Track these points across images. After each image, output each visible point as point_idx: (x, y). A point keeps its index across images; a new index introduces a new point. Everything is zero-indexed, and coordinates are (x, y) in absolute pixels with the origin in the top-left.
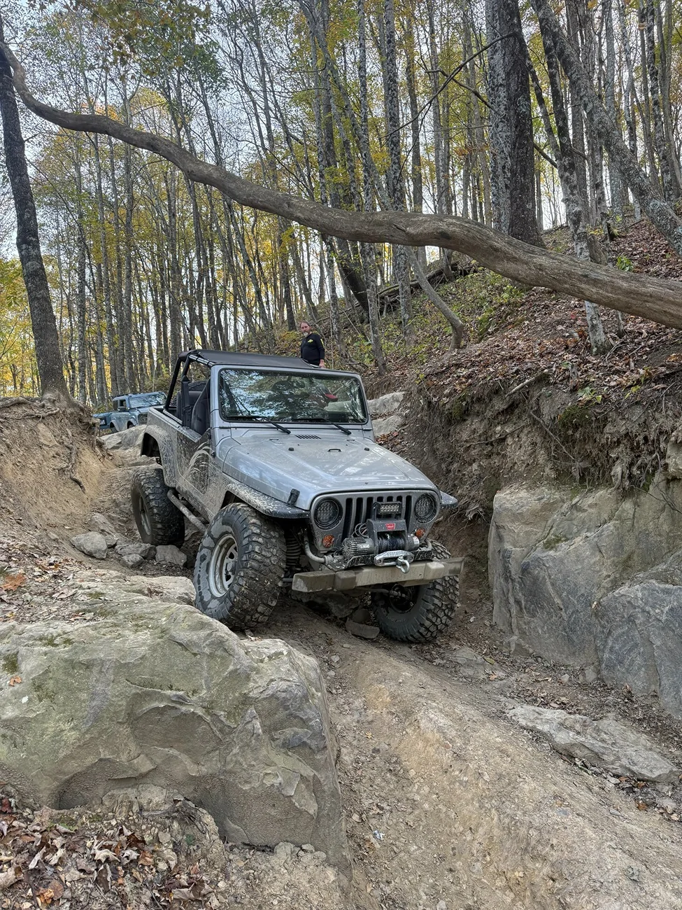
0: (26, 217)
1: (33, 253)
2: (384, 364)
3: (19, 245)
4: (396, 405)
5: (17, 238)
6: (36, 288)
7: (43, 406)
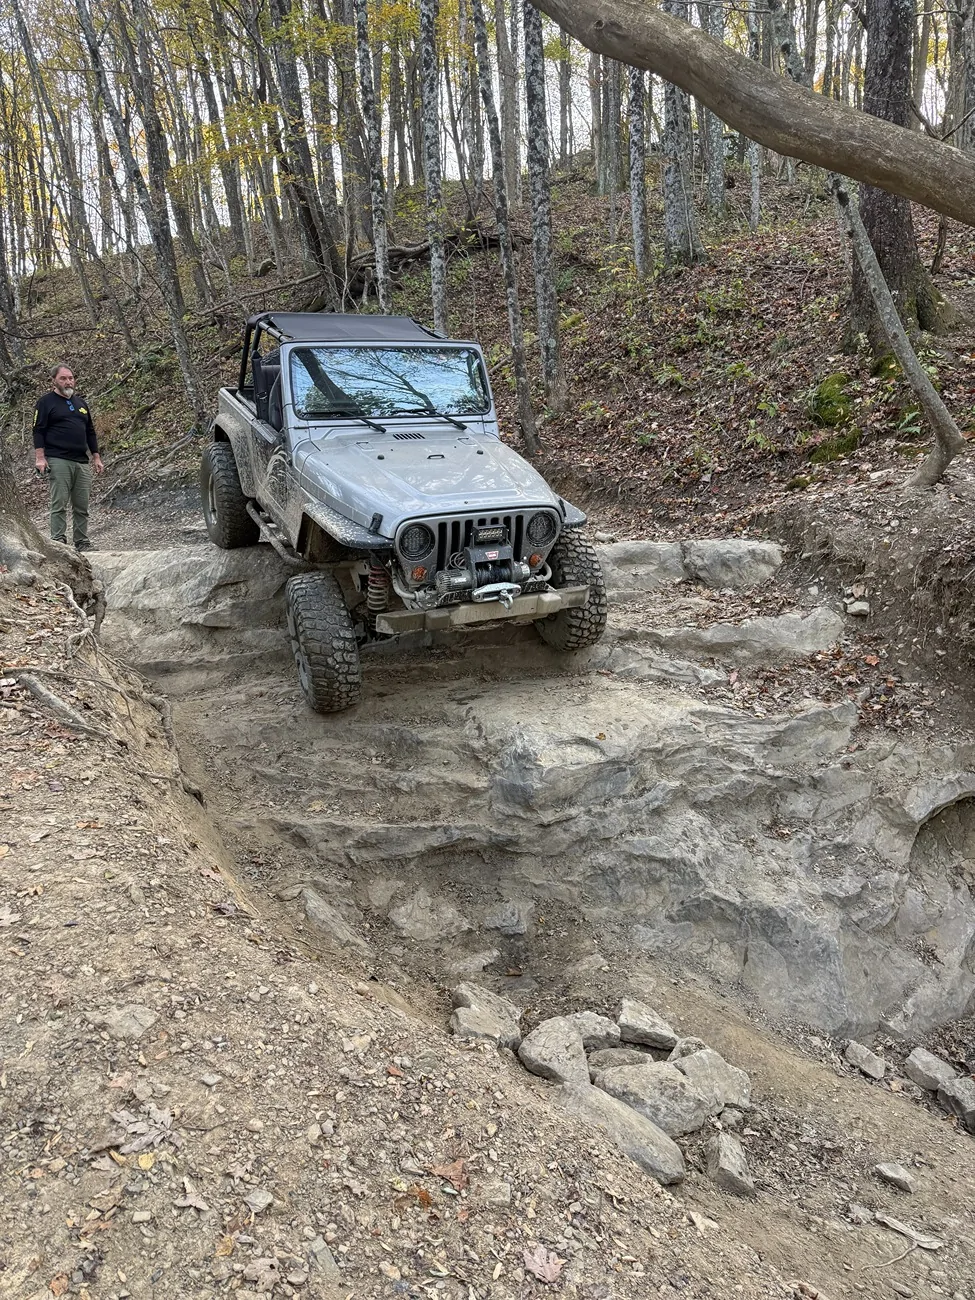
2: (537, 435)
4: (765, 570)
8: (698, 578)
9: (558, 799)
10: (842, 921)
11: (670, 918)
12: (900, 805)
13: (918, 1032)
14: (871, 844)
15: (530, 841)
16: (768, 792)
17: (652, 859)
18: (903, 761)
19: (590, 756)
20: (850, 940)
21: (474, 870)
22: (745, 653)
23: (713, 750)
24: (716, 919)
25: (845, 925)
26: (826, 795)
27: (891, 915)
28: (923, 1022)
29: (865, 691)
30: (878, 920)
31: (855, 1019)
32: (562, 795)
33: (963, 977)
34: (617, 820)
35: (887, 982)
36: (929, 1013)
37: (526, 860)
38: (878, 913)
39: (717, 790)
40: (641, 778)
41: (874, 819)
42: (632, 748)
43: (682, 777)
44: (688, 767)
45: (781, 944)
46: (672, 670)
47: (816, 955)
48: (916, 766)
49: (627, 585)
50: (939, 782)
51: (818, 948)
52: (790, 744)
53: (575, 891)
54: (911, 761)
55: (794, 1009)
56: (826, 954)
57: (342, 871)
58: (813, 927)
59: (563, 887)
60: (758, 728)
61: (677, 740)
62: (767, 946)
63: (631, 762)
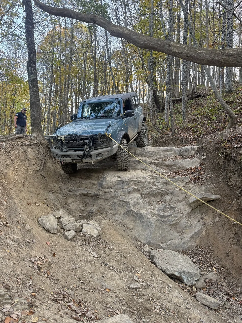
0: (31, 56)
1: (33, 71)
2: (175, 131)
3: (27, 68)
4: (193, 152)
5: (27, 65)
6: (33, 86)
7: (31, 139)
8: (181, 155)
9: (109, 187)
10: (157, 220)
11: (123, 214)
12: (188, 199)
13: (169, 249)
14: (180, 208)
15: (102, 195)
16: (161, 194)
17: (123, 201)
18: (194, 190)
19: (119, 179)
20: (158, 224)
21: (91, 200)
22: (175, 167)
23: (150, 183)
24: (132, 215)
25: (158, 221)
26: (174, 196)
27: (174, 222)
28: (172, 247)
29: (195, 175)
30: (169, 222)
31: (152, 241)
32: (110, 186)
33: (189, 241)
34: (120, 193)
35: (166, 236)
36: (174, 246)
37: (101, 200)
38: (170, 221)
39: (147, 191)
40: (129, 186)
41: (184, 203)
42: (128, 179)
43: (140, 188)
44: (142, 186)
45: (142, 222)
46: (155, 169)
47: (148, 225)
48: (196, 191)
49: (164, 156)
50: (198, 194)
51: (149, 224)
52: (170, 184)
53: (108, 207)
54: (196, 190)
55: (139, 236)
56: (150, 225)
57: (66, 196)
58: (149, 219)
59: (106, 206)
60: (162, 180)
61: (142, 180)
62: (140, 222)
63: (127, 182)
